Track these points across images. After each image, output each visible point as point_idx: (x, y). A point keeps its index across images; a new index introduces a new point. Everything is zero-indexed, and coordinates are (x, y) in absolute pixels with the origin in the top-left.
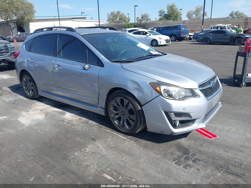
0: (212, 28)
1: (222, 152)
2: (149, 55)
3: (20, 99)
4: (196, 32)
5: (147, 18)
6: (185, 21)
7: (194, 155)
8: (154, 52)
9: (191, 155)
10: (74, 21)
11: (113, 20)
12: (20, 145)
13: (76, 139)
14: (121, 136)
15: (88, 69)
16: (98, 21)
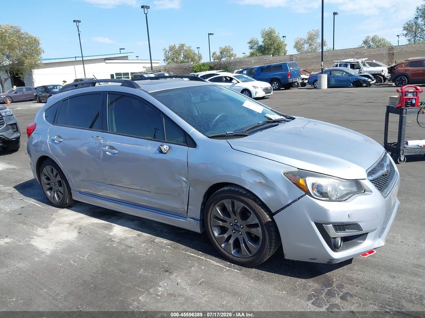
0: (337, 66)
1: (387, 279)
2: (268, 122)
3: (30, 206)
4: (313, 73)
5: (230, 53)
6: (292, 56)
7: (341, 286)
8: (272, 116)
9: (337, 288)
10: (108, 63)
11: (173, 60)
12: (41, 289)
13: (139, 272)
14: (214, 262)
15: (167, 151)
16: (150, 61)
